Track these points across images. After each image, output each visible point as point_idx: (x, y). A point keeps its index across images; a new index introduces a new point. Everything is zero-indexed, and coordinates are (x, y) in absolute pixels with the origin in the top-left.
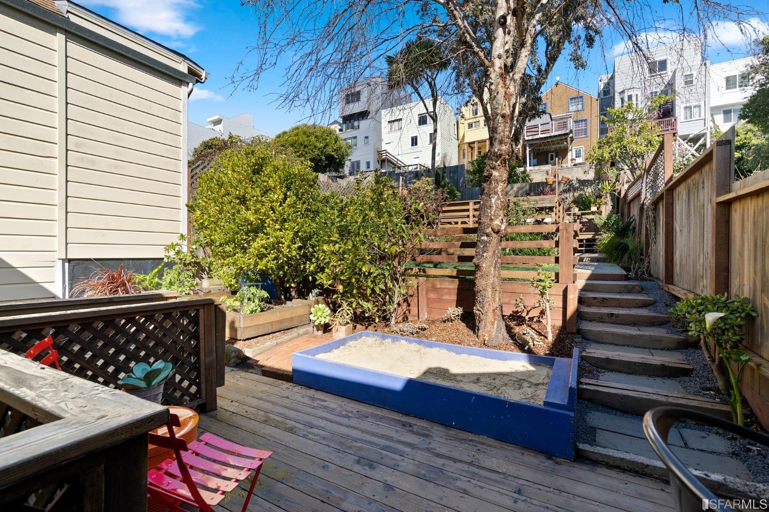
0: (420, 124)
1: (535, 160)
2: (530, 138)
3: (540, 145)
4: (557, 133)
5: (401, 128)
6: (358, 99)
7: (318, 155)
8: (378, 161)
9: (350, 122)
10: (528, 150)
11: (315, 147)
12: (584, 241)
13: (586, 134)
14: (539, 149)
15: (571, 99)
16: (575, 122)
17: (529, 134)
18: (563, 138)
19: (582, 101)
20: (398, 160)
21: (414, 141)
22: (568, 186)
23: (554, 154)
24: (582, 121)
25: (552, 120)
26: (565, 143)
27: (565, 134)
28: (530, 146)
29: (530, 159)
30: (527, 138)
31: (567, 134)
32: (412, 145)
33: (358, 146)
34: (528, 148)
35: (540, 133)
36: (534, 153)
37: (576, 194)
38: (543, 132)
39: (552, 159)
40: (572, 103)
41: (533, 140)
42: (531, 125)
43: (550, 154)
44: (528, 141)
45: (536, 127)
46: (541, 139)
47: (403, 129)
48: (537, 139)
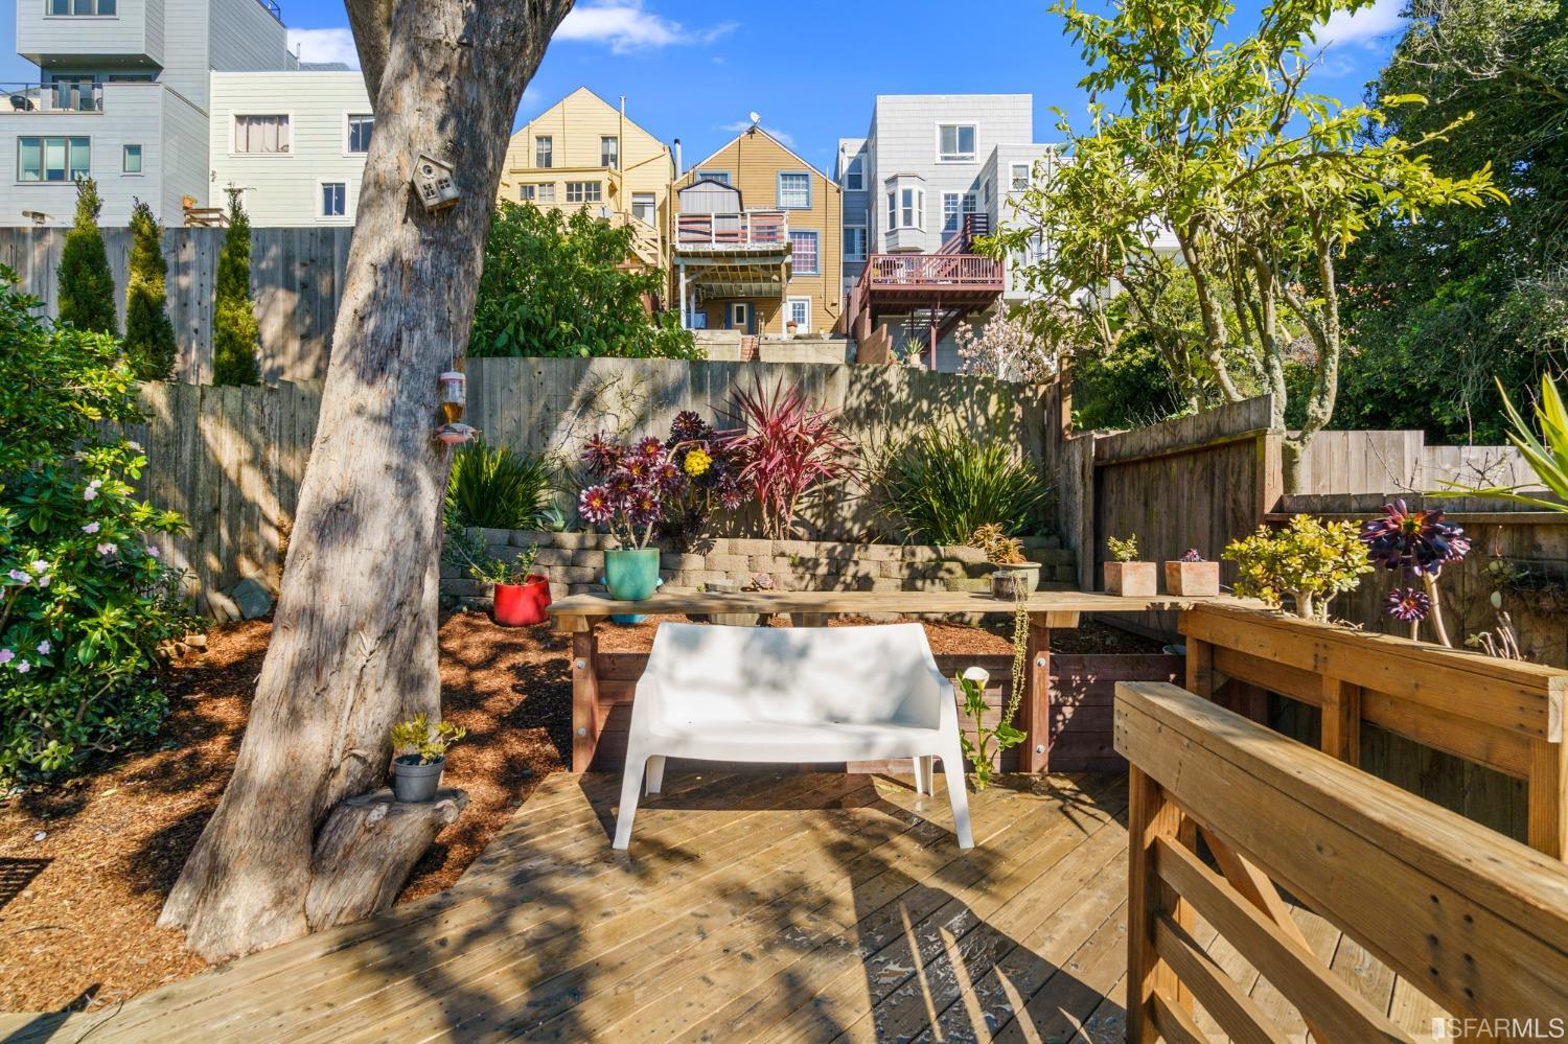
1: (700, 316)
2: (689, 248)
3: (714, 274)
4: (755, 247)
5: (287, 147)
6: (109, 8)
9: (75, 84)
10: (684, 281)
13: (815, 269)
14: (710, 289)
15: (784, 176)
16: (793, 233)
17: (686, 236)
18: (770, 262)
19: (807, 186)
21: (334, 200)
22: (867, 396)
23: (746, 306)
24: (807, 233)
25: (743, 210)
26: (775, 278)
27: (773, 254)
28: (690, 270)
29: (688, 310)
30: (680, 248)
31: (778, 254)
32: (326, 211)
34: (682, 275)
35: (714, 238)
36: (697, 297)
37: (900, 437)
38: (724, 236)
39: (740, 320)
40: (785, 186)
41: (696, 255)
42: (690, 212)
43: (736, 306)
44: (684, 255)
45: (704, 219)
46: (717, 255)
47: (291, 150)
48: (706, 255)
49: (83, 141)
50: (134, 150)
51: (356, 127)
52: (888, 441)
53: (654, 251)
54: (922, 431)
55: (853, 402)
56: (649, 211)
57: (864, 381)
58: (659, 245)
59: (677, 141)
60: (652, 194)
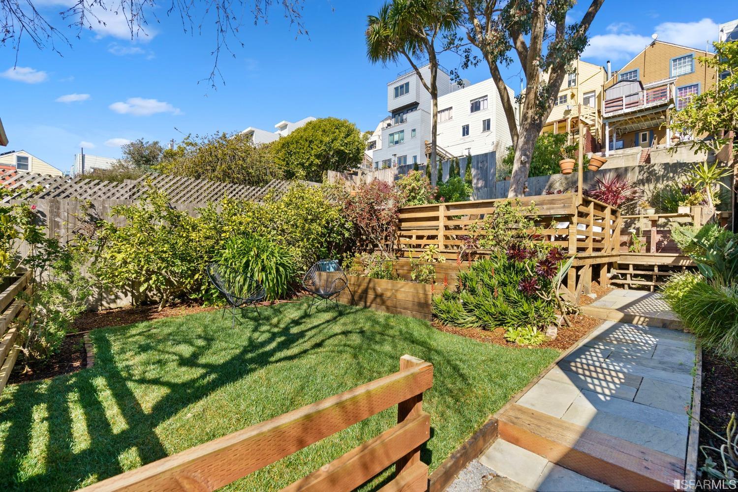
0: (472, 111)
1: (619, 142)
2: (611, 114)
3: (626, 123)
4: (650, 105)
5: (452, 117)
6: (407, 91)
7: (325, 150)
8: (426, 155)
9: (399, 115)
10: (607, 129)
11: (321, 142)
12: (656, 269)
14: (625, 128)
15: (675, 60)
16: (680, 89)
17: (608, 110)
18: (660, 110)
19: (692, 61)
20: (446, 152)
21: (466, 130)
22: (646, 175)
23: (647, 133)
24: (690, 87)
25: (643, 89)
26: (663, 117)
27: (661, 106)
28: (611, 124)
29: (611, 141)
30: (605, 116)
31: (666, 105)
32: (464, 135)
33: (405, 140)
34: (608, 127)
35: (624, 107)
36: (618, 134)
37: (660, 186)
38: (629, 105)
39: (644, 139)
40: (675, 65)
41: (614, 117)
42: (612, 98)
43: (641, 134)
44: (607, 118)
45: (620, 99)
46: (626, 114)
47: (453, 118)
48: (620, 116)
49: (402, 131)
50: (414, 130)
51: (472, 104)
52: (655, 188)
53: (594, 118)
54: (670, 183)
55: (641, 177)
56: (592, 100)
57: (645, 170)
58: (597, 114)
59: (608, 62)
60: (594, 91)
